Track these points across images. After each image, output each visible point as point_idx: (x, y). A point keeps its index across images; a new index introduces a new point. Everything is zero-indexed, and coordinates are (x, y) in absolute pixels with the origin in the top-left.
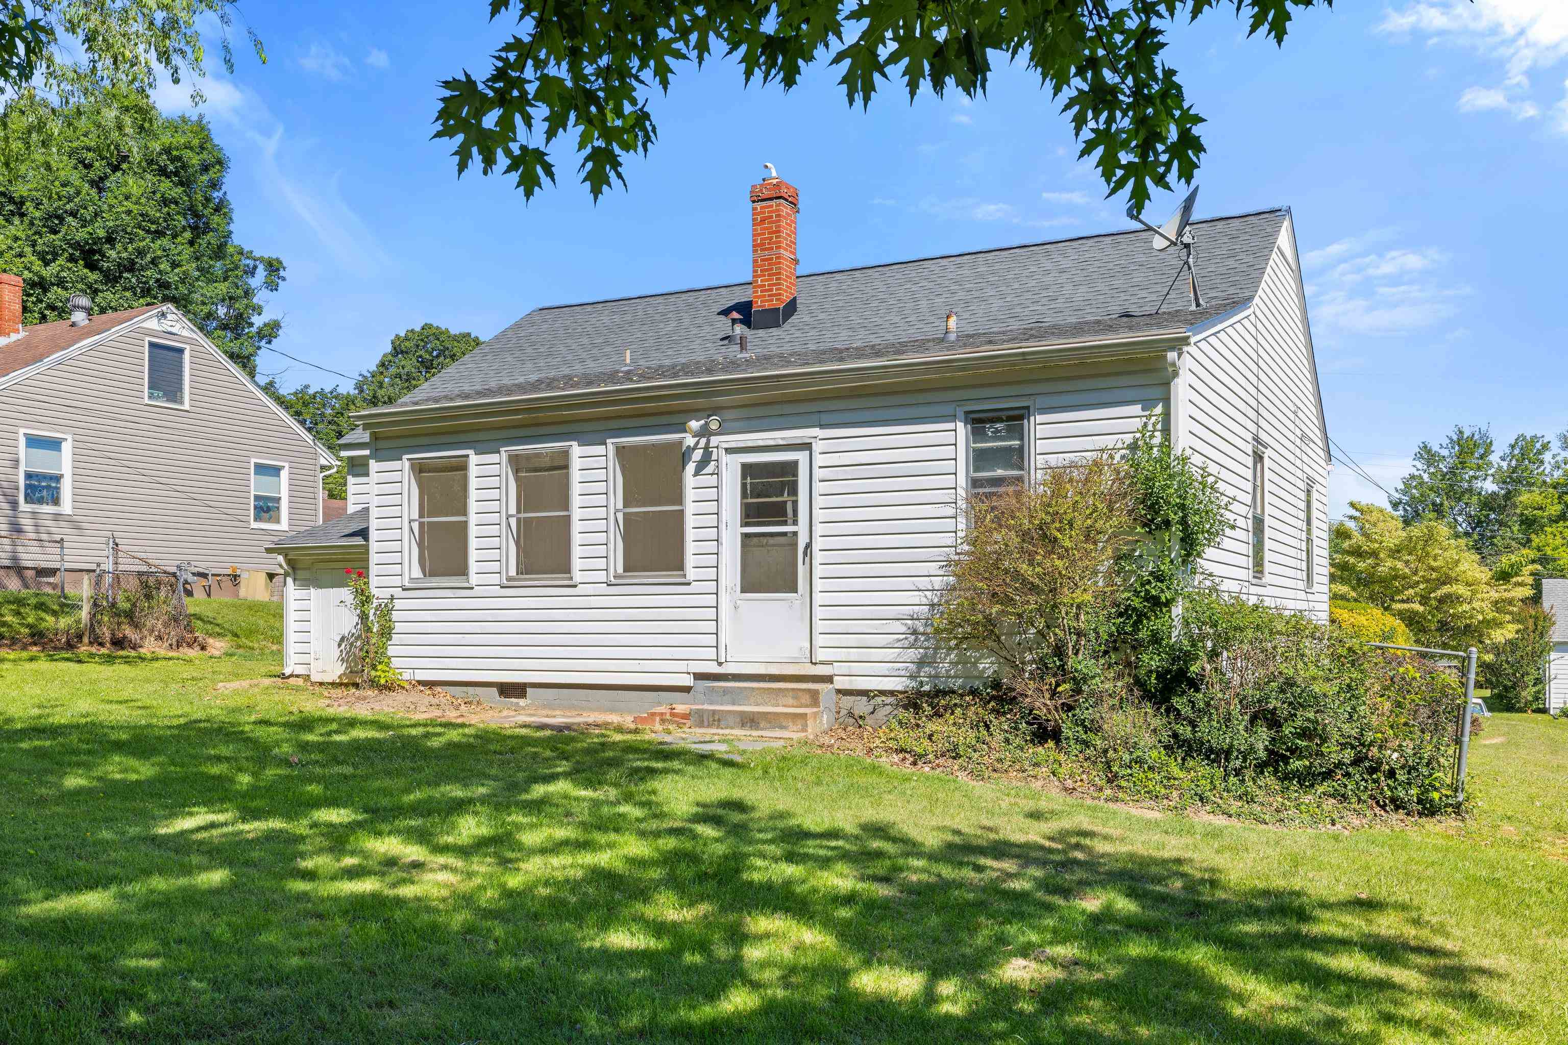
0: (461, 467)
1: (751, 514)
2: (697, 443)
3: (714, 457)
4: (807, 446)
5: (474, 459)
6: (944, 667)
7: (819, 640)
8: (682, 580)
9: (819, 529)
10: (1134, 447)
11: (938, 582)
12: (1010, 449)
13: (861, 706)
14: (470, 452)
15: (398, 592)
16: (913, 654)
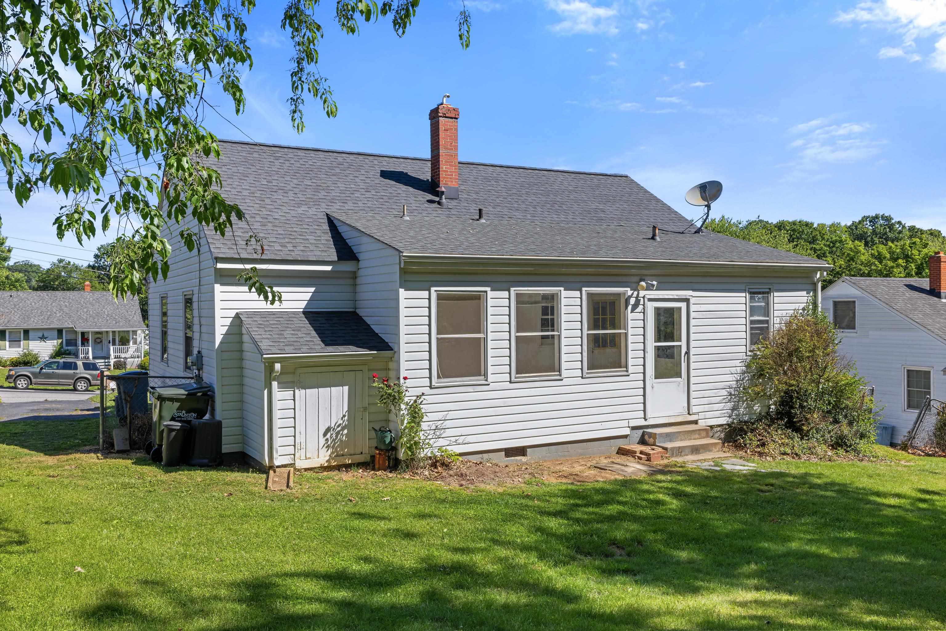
0: (477, 298)
1: (657, 336)
2: (633, 294)
3: (642, 302)
4: (687, 300)
5: (491, 294)
6: (742, 410)
7: (693, 402)
8: (625, 373)
9: (692, 344)
10: (804, 309)
12: (761, 306)
14: (488, 289)
15: (427, 390)
16: (730, 405)
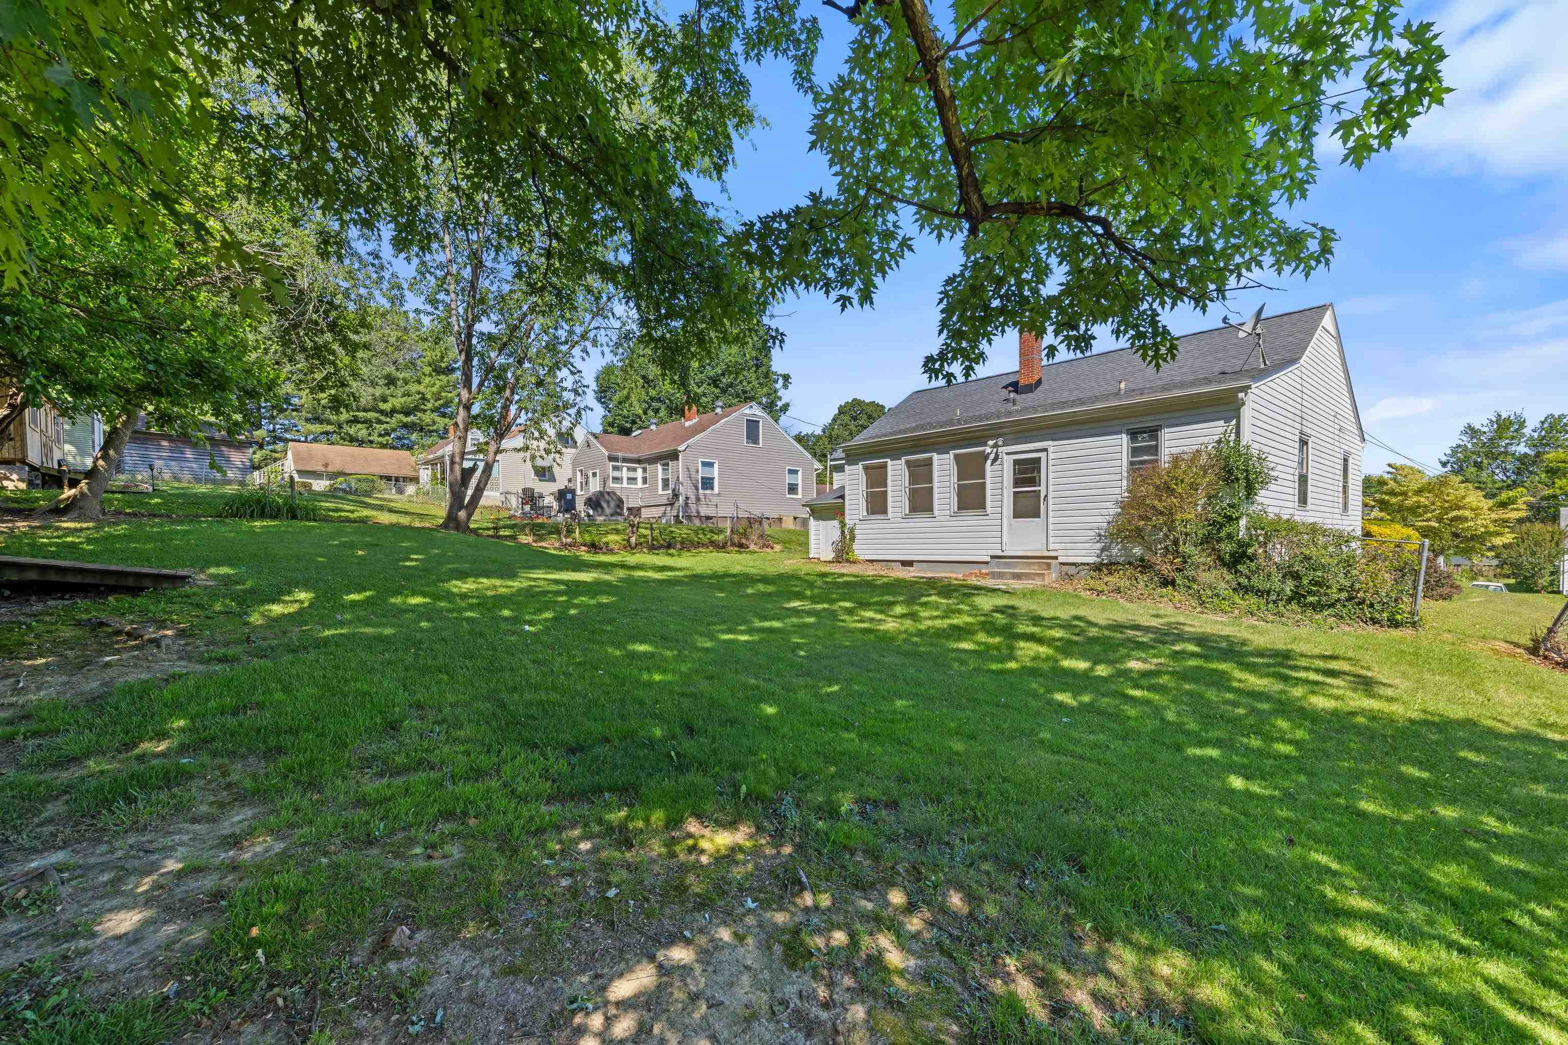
0: (884, 466)
1: (1017, 483)
2: (992, 451)
3: (1000, 457)
4: (1046, 450)
5: (890, 462)
6: (1115, 551)
7: (1051, 540)
8: (985, 513)
9: (1051, 488)
10: (1219, 442)
11: (1112, 512)
12: (1151, 446)
13: (1072, 570)
14: (888, 460)
15: (857, 522)
16: (1099, 546)
